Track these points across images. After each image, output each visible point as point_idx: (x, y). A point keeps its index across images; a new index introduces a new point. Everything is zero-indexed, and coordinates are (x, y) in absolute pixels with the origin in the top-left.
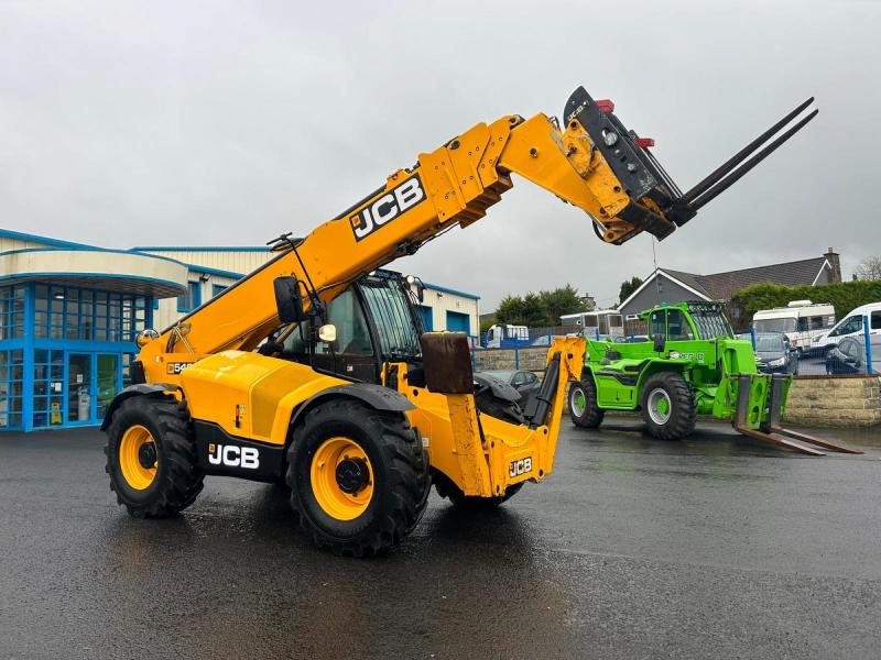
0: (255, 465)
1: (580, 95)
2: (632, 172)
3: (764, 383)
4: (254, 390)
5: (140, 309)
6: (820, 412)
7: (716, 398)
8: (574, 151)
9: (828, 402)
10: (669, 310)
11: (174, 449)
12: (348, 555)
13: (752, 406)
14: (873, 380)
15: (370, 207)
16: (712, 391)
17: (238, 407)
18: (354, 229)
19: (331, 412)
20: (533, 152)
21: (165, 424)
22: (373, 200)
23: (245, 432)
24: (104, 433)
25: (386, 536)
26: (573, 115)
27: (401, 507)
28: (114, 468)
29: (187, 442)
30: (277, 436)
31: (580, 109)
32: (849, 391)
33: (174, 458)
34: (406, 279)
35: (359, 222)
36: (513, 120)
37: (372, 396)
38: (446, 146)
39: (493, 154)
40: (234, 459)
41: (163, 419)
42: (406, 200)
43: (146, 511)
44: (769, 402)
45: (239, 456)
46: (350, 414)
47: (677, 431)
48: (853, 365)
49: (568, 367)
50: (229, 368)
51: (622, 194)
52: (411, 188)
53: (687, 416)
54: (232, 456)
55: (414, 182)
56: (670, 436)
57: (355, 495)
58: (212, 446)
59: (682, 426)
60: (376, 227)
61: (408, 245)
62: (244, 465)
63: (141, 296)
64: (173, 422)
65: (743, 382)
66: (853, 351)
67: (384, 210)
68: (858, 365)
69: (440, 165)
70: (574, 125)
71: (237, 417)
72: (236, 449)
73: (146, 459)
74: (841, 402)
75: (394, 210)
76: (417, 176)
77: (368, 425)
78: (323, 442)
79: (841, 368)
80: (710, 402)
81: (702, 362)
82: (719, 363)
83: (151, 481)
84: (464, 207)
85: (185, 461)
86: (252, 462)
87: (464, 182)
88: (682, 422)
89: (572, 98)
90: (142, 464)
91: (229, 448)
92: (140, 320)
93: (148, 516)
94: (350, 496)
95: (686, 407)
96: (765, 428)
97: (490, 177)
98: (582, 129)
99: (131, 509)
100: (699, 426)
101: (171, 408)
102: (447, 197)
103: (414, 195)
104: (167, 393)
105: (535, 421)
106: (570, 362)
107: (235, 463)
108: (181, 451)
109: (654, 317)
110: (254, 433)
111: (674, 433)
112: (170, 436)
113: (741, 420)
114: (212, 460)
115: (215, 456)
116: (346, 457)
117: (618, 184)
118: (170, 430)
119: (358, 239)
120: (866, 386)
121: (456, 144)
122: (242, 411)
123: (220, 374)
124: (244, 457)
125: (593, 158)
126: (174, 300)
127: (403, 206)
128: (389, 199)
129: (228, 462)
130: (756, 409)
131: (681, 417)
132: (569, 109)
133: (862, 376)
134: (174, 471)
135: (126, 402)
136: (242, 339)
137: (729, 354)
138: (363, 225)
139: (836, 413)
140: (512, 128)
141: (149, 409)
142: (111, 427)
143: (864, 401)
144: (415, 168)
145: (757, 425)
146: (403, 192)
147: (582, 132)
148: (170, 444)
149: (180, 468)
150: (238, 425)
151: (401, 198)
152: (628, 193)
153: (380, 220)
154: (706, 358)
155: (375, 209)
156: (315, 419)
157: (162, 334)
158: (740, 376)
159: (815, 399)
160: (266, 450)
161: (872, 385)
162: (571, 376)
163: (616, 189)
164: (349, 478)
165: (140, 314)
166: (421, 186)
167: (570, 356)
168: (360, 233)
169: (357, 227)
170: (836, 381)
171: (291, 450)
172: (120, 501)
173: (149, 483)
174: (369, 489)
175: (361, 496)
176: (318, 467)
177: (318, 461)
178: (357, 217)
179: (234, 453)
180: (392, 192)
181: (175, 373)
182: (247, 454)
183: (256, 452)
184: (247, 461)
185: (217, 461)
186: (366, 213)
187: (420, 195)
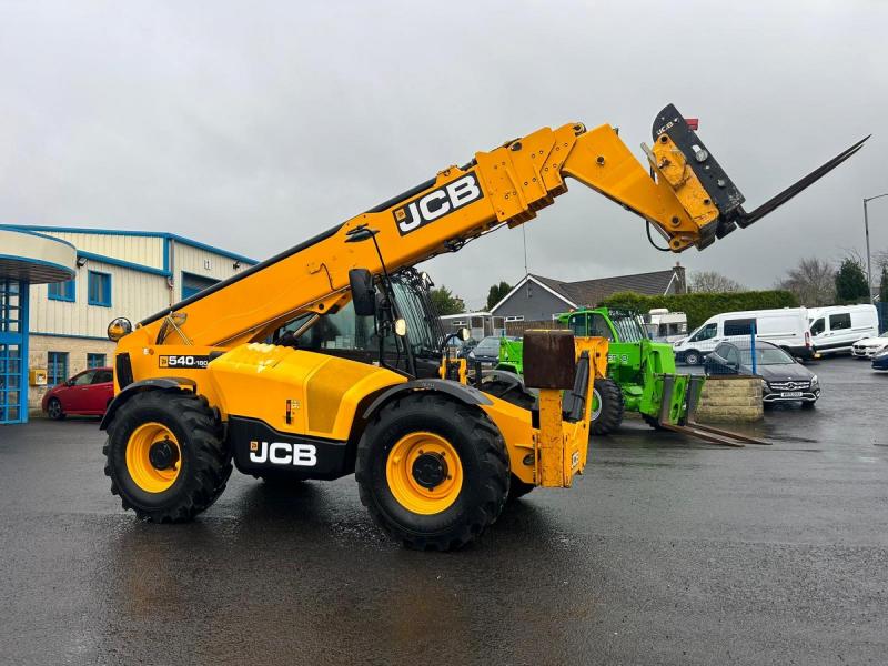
0: (313, 462)
1: (670, 112)
2: (722, 188)
3: (683, 383)
4: (309, 384)
5: (14, 294)
6: (711, 409)
7: (642, 396)
8: (667, 163)
9: (718, 400)
10: (589, 314)
11: (204, 448)
12: (431, 549)
13: (673, 405)
14: (758, 381)
15: (417, 202)
16: (636, 390)
17: (289, 402)
18: (398, 223)
19: (410, 408)
20: (601, 160)
21: (192, 421)
22: (421, 194)
23: (300, 427)
24: (105, 432)
25: (476, 528)
26: (662, 130)
27: (494, 499)
28: (117, 469)
29: (216, 440)
30: (340, 431)
31: (670, 125)
32: (739, 390)
33: (204, 458)
34: (420, 275)
35: (404, 216)
36: (577, 128)
38: (507, 146)
39: (558, 159)
40: (284, 457)
41: (189, 416)
42: (460, 198)
43: (165, 515)
44: (687, 400)
45: (291, 453)
46: (434, 409)
47: (607, 427)
48: (733, 367)
49: (595, 365)
50: (269, 362)
51: (712, 208)
52: (466, 185)
53: (616, 412)
54: (281, 453)
55: (470, 180)
56: (600, 432)
57: (431, 490)
58: (254, 445)
59: (611, 421)
60: (424, 222)
61: (452, 244)
62: (297, 462)
63: (14, 279)
64: (200, 419)
65: (667, 381)
66: (732, 358)
67: (434, 206)
68: (738, 367)
69: (500, 166)
70: (664, 139)
71: (288, 413)
72: (288, 447)
73: (160, 458)
74: (729, 400)
75: (446, 206)
76: (473, 174)
77: (455, 419)
79: (720, 369)
80: (632, 399)
81: (625, 363)
82: (644, 365)
83: (170, 484)
84: (526, 208)
85: (214, 461)
86: (308, 459)
87: (526, 184)
88: (612, 418)
89: (662, 113)
90: (155, 465)
91: (275, 446)
93: (167, 521)
94: (426, 491)
95: (617, 404)
96: (682, 422)
97: (552, 185)
98: (672, 143)
99: (141, 514)
100: (625, 424)
101: (195, 404)
102: (507, 197)
103: (469, 193)
104: (183, 387)
105: (572, 416)
106: (597, 360)
107: (287, 460)
108: (211, 450)
109: (574, 320)
110: (311, 429)
111: (604, 429)
112: (198, 434)
113: (665, 416)
114: (253, 457)
116: (421, 452)
117: (708, 198)
118: (198, 427)
119: (403, 233)
120: (752, 386)
121: (518, 146)
122: (294, 407)
123: (260, 368)
124: (297, 454)
125: (684, 173)
126: (44, 287)
127: (456, 203)
128: (441, 194)
129: (275, 460)
130: (676, 407)
131: (611, 413)
132: (658, 124)
133: (746, 377)
134: (204, 471)
135: (136, 397)
137: (653, 356)
138: (409, 220)
139: (725, 410)
140: (577, 134)
141: (170, 406)
142: (114, 425)
143: (750, 399)
144: (469, 166)
145: (677, 420)
146: (457, 189)
147: (672, 147)
148: (200, 442)
149: (211, 468)
150: (289, 420)
151: (454, 195)
152: (717, 206)
153: (428, 216)
154: (629, 360)
155: (423, 204)
156: (392, 416)
158: (665, 376)
159: (707, 397)
160: (324, 447)
161: (757, 385)
162: (597, 373)
163: (706, 202)
164: (428, 473)
165: (14, 301)
166: (477, 184)
167: (598, 355)
168: (405, 227)
169: (401, 221)
170: (726, 382)
171: (362, 445)
172: (126, 506)
173: (167, 485)
174: (447, 483)
175: (438, 490)
176: (394, 463)
177: (394, 457)
178: (402, 210)
179: (284, 450)
180: (444, 188)
181: (170, 366)
182: (301, 451)
183: (313, 449)
184: (301, 458)
185: (262, 459)
186: (413, 207)
187: (475, 193)
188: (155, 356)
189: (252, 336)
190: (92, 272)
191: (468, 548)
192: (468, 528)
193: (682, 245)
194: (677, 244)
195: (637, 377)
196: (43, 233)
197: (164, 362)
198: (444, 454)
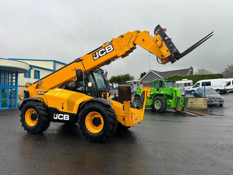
0: (68, 119)
1: (158, 27)
2: (171, 47)
3: (183, 99)
4: (68, 99)
5: (14, 76)
6: (193, 106)
7: (171, 102)
8: (157, 40)
9: (195, 104)
10: (159, 81)
11: (43, 115)
12: (96, 142)
13: (180, 105)
14: (206, 98)
16: (171, 101)
17: (63, 104)
18: (93, 57)
19: (91, 105)
20: (143, 40)
21: (40, 108)
22: (99, 49)
23: (66, 110)
24: (20, 111)
25: (107, 137)
26: (156, 32)
27: (111, 129)
28: (23, 121)
29: (46, 113)
30: (75, 111)
31: (158, 30)
32: (201, 101)
33: (43, 118)
34: (103, 71)
35: (95, 55)
36: (138, 31)
37: (103, 101)
38: (120, 37)
39: (133, 40)
40: (61, 118)
41: (39, 107)
42: (108, 50)
43: (34, 132)
44: (184, 104)
45: (63, 117)
46: (97, 106)
48: (200, 95)
50: (59, 93)
51: (169, 52)
52: (110, 47)
53: (165, 107)
54: (61, 117)
55: (111, 46)
56: (160, 112)
57: (97, 127)
58: (54, 114)
59: (163, 109)
60: (100, 57)
61: (108, 62)
62: (65, 119)
63: (14, 72)
64: (42, 108)
65: (178, 98)
66: (200, 92)
67: (102, 53)
68: (202, 95)
69: (118, 42)
70: (157, 34)
71: (63, 107)
72: (62, 115)
73: (33, 118)
74: (198, 104)
75: (105, 53)
76: (111, 44)
77: (102, 108)
78: (89, 113)
79: (197, 96)
80: (170, 103)
81: (168, 94)
82: (172, 94)
83: (35, 124)
84: (125, 53)
85: (46, 118)
86: (67, 118)
87: (125, 47)
88: (163, 108)
89: (156, 27)
90: (32, 119)
91: (60, 115)
92: (14, 79)
93: (34, 133)
94: (95, 127)
95: (165, 105)
96: (183, 110)
97: (131, 46)
98: (159, 35)
99: (28, 132)
100: (167, 110)
101: (41, 104)
102: (120, 50)
103: (111, 49)
104: (39, 100)
105: (139, 108)
106: (147, 93)
107: (62, 119)
108: (45, 116)
109: (155, 82)
110: (68, 111)
111: (162, 111)
112: (41, 112)
113: (178, 108)
114: (54, 118)
115: (56, 117)
116: (95, 117)
117: (168, 49)
118: (41, 110)
119: (94, 60)
120: (204, 100)
121: (122, 37)
122: (64, 105)
123: (57, 95)
124: (65, 117)
125: (162, 43)
126: (23, 74)
127: (107, 52)
128: (104, 50)
129: (59, 119)
130: (181, 105)
131: (163, 107)
132: (156, 30)
133: (203, 98)
134: (43, 121)
135: (27, 102)
136: (59, 85)
137: (175, 92)
138: (96, 56)
139: (197, 106)
140: (137, 33)
141: (35, 104)
142: (22, 109)
143: (204, 104)
144: (111, 42)
145: (181, 109)
146: (108, 48)
147: (159, 36)
148: (42, 114)
149: (44, 120)
150: (63, 108)
151: (107, 50)
152: (170, 52)
153: (101, 55)
155: (99, 52)
156: (87, 107)
157: (34, 83)
158: (178, 97)
159: (192, 103)
160: (71, 115)
161: (205, 100)
162: (147, 96)
163: (167, 51)
164: (96, 122)
165: (14, 78)
166: (112, 47)
167: (147, 92)
168: (95, 58)
169: (94, 57)
170: (197, 99)
171: (79, 115)
172: (25, 130)
173: (34, 124)
174: (101, 125)
175: (99, 127)
176: (87, 120)
177: (87, 118)
178: (94, 54)
179: (61, 116)
180: (104, 48)
181: (39, 94)
182: (66, 116)
183: (68, 116)
184: (65, 118)
185: (56, 118)
186: (97, 53)
187: (112, 49)
188: (36, 92)
189: (59, 87)
190: (35, 70)
191: (105, 142)
192: (105, 137)
193: (164, 62)
194: (163, 62)
195: (171, 98)
196: (18, 60)
197: (37, 93)
198: (100, 117)
